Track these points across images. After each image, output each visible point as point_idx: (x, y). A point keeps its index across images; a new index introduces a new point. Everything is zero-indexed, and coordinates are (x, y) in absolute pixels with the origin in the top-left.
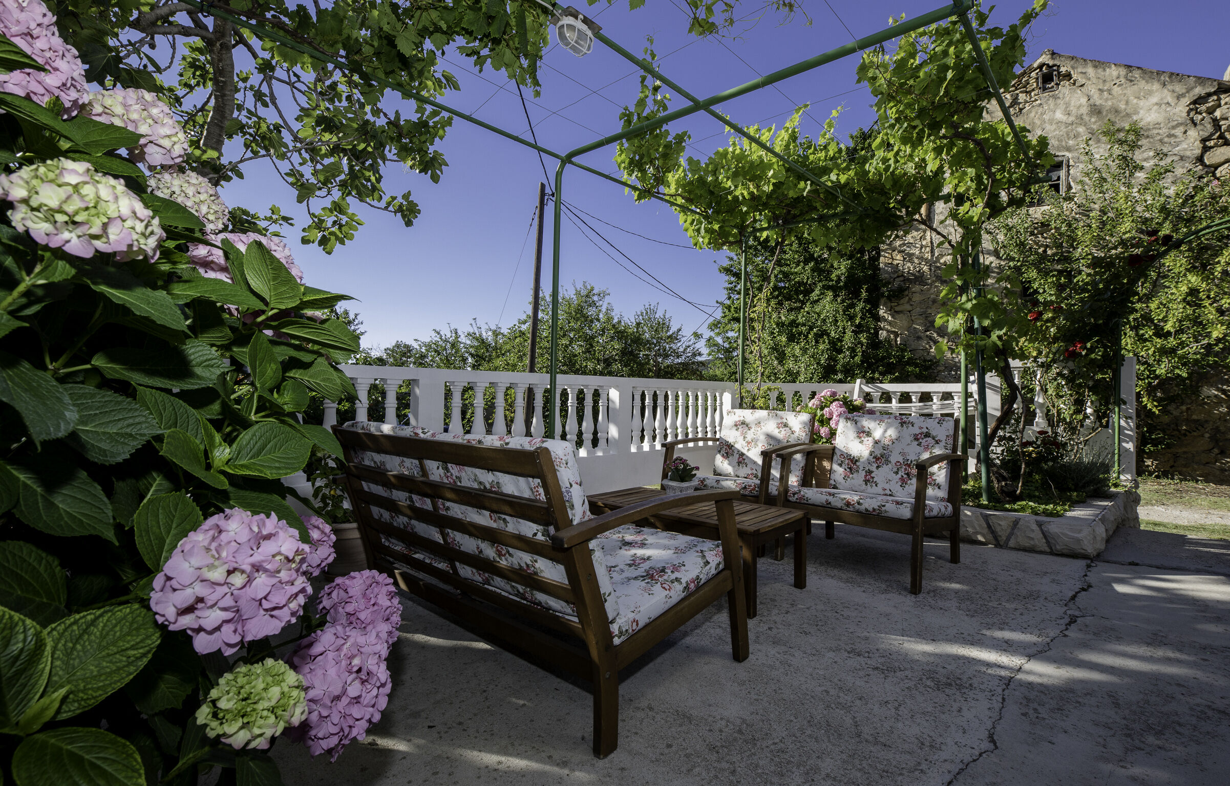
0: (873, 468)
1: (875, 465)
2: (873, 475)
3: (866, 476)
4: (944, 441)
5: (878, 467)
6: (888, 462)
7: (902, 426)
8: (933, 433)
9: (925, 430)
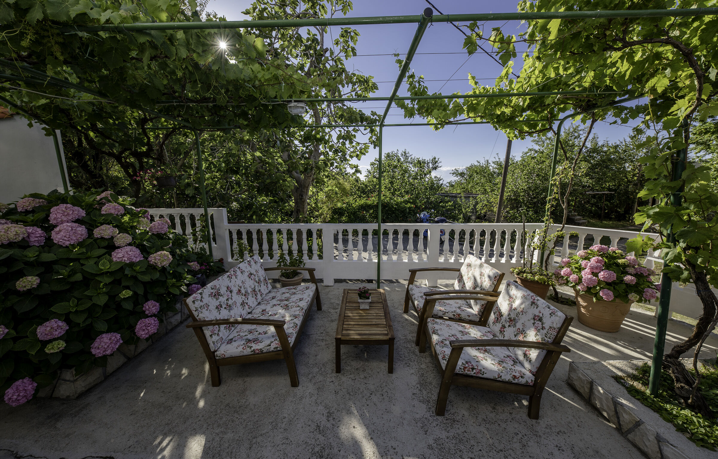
0: (507, 326)
1: (508, 324)
2: (505, 330)
3: (501, 328)
4: (546, 330)
5: (509, 326)
6: (515, 326)
7: (532, 305)
8: (544, 320)
9: (541, 315)
